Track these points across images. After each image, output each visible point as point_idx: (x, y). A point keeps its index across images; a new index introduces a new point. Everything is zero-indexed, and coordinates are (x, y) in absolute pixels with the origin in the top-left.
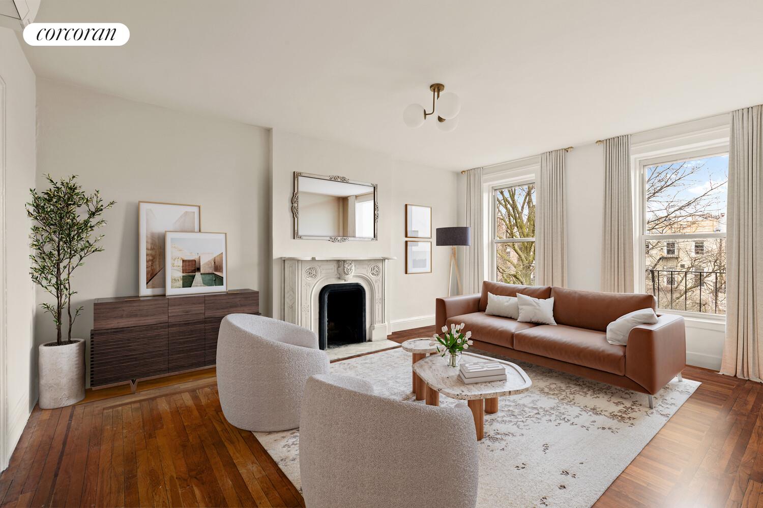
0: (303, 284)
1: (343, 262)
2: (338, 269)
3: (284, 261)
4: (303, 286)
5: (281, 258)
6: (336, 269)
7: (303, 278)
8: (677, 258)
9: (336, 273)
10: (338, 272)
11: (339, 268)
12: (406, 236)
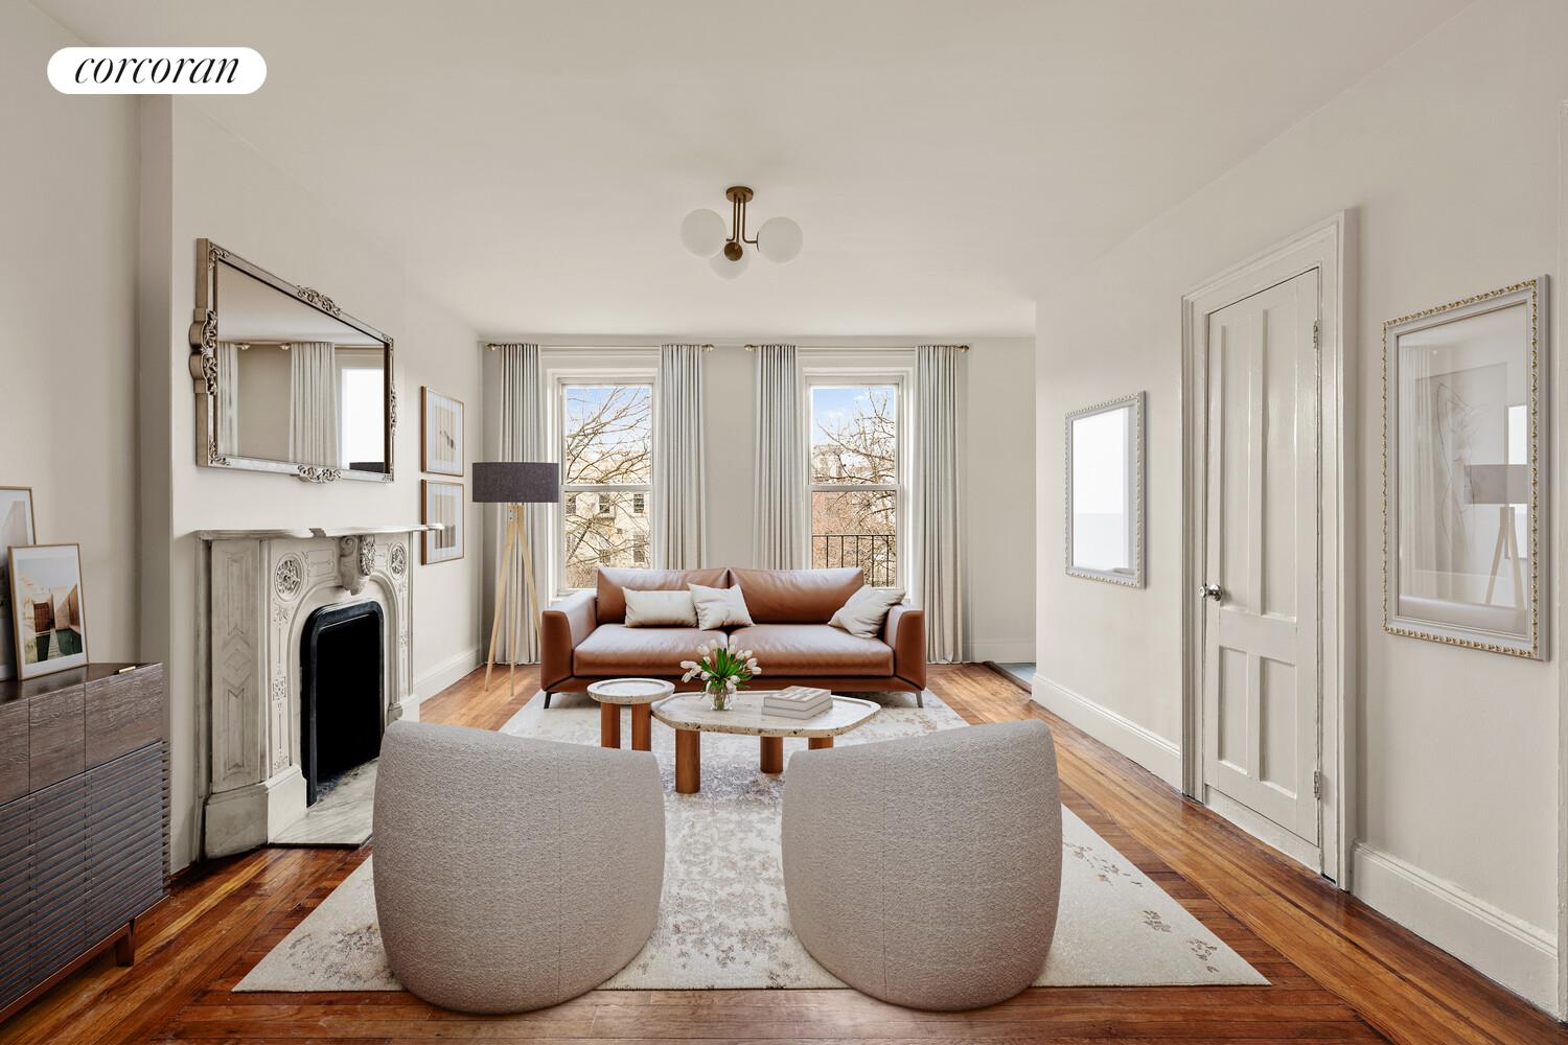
0: (274, 615)
1: (357, 540)
2: (339, 561)
3: (208, 545)
4: (272, 619)
5: (196, 534)
6: (335, 561)
7: (273, 595)
8: (613, 519)
9: (335, 573)
10: (340, 571)
11: (344, 559)
12: (423, 469)
